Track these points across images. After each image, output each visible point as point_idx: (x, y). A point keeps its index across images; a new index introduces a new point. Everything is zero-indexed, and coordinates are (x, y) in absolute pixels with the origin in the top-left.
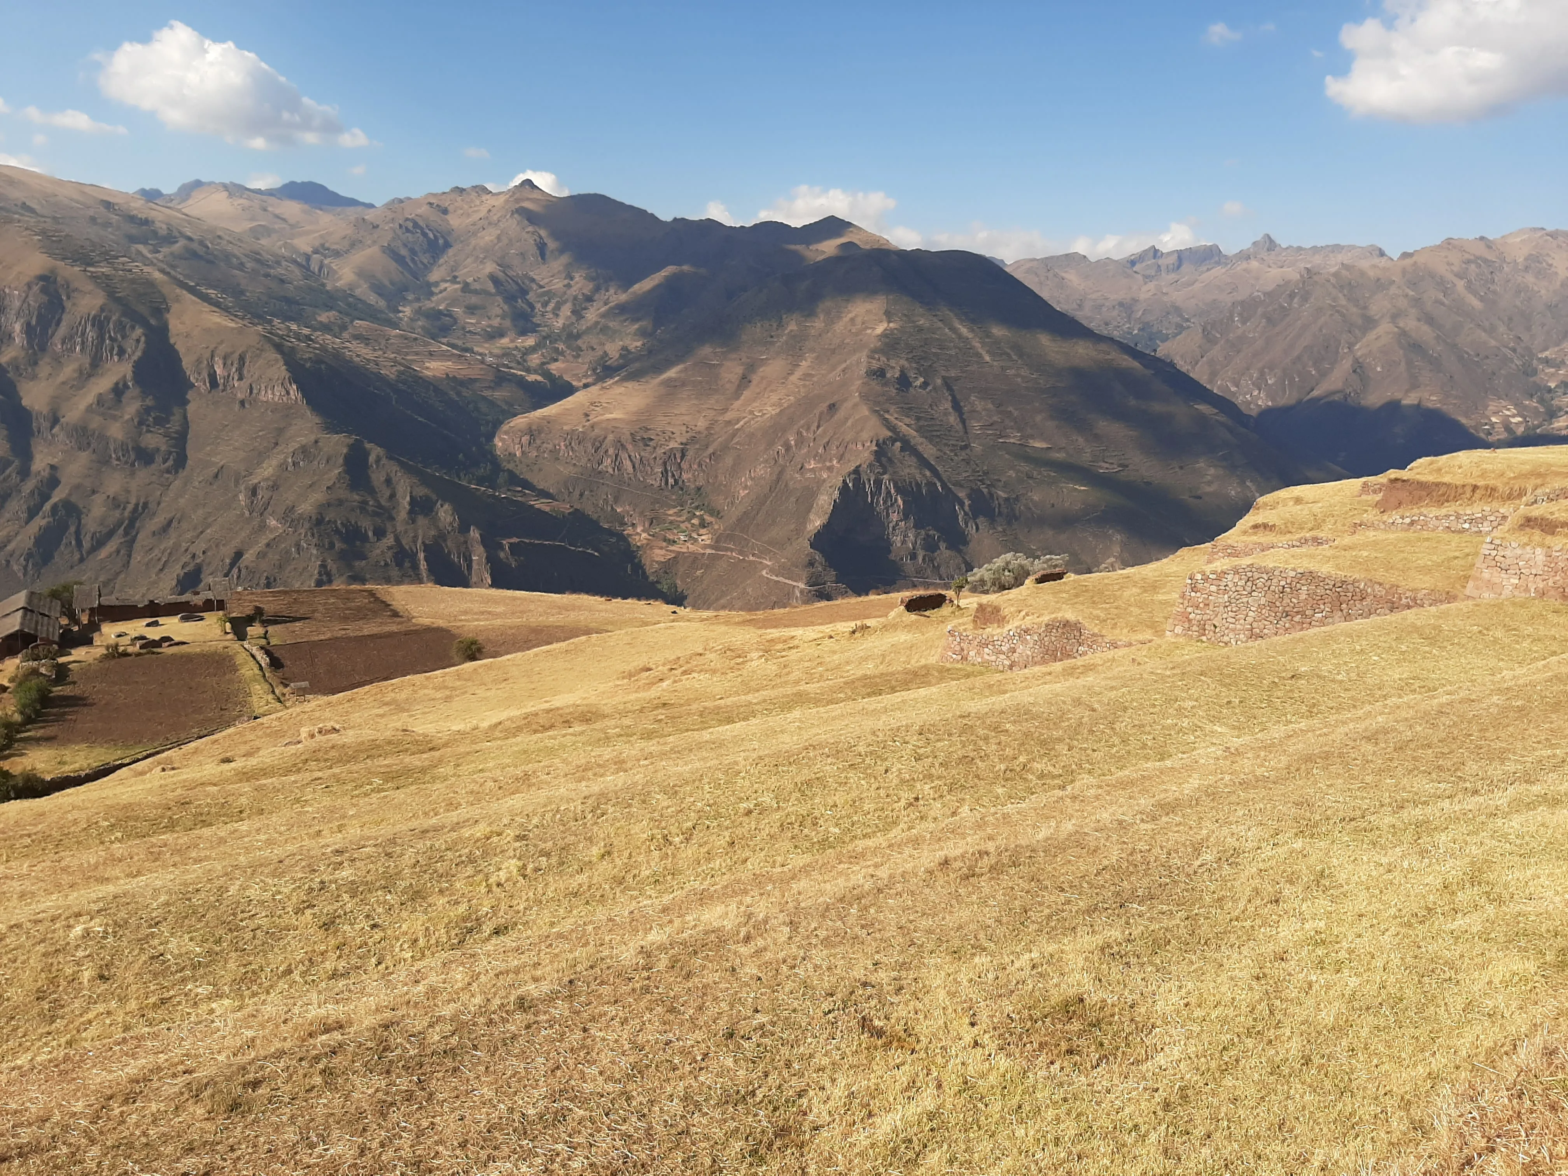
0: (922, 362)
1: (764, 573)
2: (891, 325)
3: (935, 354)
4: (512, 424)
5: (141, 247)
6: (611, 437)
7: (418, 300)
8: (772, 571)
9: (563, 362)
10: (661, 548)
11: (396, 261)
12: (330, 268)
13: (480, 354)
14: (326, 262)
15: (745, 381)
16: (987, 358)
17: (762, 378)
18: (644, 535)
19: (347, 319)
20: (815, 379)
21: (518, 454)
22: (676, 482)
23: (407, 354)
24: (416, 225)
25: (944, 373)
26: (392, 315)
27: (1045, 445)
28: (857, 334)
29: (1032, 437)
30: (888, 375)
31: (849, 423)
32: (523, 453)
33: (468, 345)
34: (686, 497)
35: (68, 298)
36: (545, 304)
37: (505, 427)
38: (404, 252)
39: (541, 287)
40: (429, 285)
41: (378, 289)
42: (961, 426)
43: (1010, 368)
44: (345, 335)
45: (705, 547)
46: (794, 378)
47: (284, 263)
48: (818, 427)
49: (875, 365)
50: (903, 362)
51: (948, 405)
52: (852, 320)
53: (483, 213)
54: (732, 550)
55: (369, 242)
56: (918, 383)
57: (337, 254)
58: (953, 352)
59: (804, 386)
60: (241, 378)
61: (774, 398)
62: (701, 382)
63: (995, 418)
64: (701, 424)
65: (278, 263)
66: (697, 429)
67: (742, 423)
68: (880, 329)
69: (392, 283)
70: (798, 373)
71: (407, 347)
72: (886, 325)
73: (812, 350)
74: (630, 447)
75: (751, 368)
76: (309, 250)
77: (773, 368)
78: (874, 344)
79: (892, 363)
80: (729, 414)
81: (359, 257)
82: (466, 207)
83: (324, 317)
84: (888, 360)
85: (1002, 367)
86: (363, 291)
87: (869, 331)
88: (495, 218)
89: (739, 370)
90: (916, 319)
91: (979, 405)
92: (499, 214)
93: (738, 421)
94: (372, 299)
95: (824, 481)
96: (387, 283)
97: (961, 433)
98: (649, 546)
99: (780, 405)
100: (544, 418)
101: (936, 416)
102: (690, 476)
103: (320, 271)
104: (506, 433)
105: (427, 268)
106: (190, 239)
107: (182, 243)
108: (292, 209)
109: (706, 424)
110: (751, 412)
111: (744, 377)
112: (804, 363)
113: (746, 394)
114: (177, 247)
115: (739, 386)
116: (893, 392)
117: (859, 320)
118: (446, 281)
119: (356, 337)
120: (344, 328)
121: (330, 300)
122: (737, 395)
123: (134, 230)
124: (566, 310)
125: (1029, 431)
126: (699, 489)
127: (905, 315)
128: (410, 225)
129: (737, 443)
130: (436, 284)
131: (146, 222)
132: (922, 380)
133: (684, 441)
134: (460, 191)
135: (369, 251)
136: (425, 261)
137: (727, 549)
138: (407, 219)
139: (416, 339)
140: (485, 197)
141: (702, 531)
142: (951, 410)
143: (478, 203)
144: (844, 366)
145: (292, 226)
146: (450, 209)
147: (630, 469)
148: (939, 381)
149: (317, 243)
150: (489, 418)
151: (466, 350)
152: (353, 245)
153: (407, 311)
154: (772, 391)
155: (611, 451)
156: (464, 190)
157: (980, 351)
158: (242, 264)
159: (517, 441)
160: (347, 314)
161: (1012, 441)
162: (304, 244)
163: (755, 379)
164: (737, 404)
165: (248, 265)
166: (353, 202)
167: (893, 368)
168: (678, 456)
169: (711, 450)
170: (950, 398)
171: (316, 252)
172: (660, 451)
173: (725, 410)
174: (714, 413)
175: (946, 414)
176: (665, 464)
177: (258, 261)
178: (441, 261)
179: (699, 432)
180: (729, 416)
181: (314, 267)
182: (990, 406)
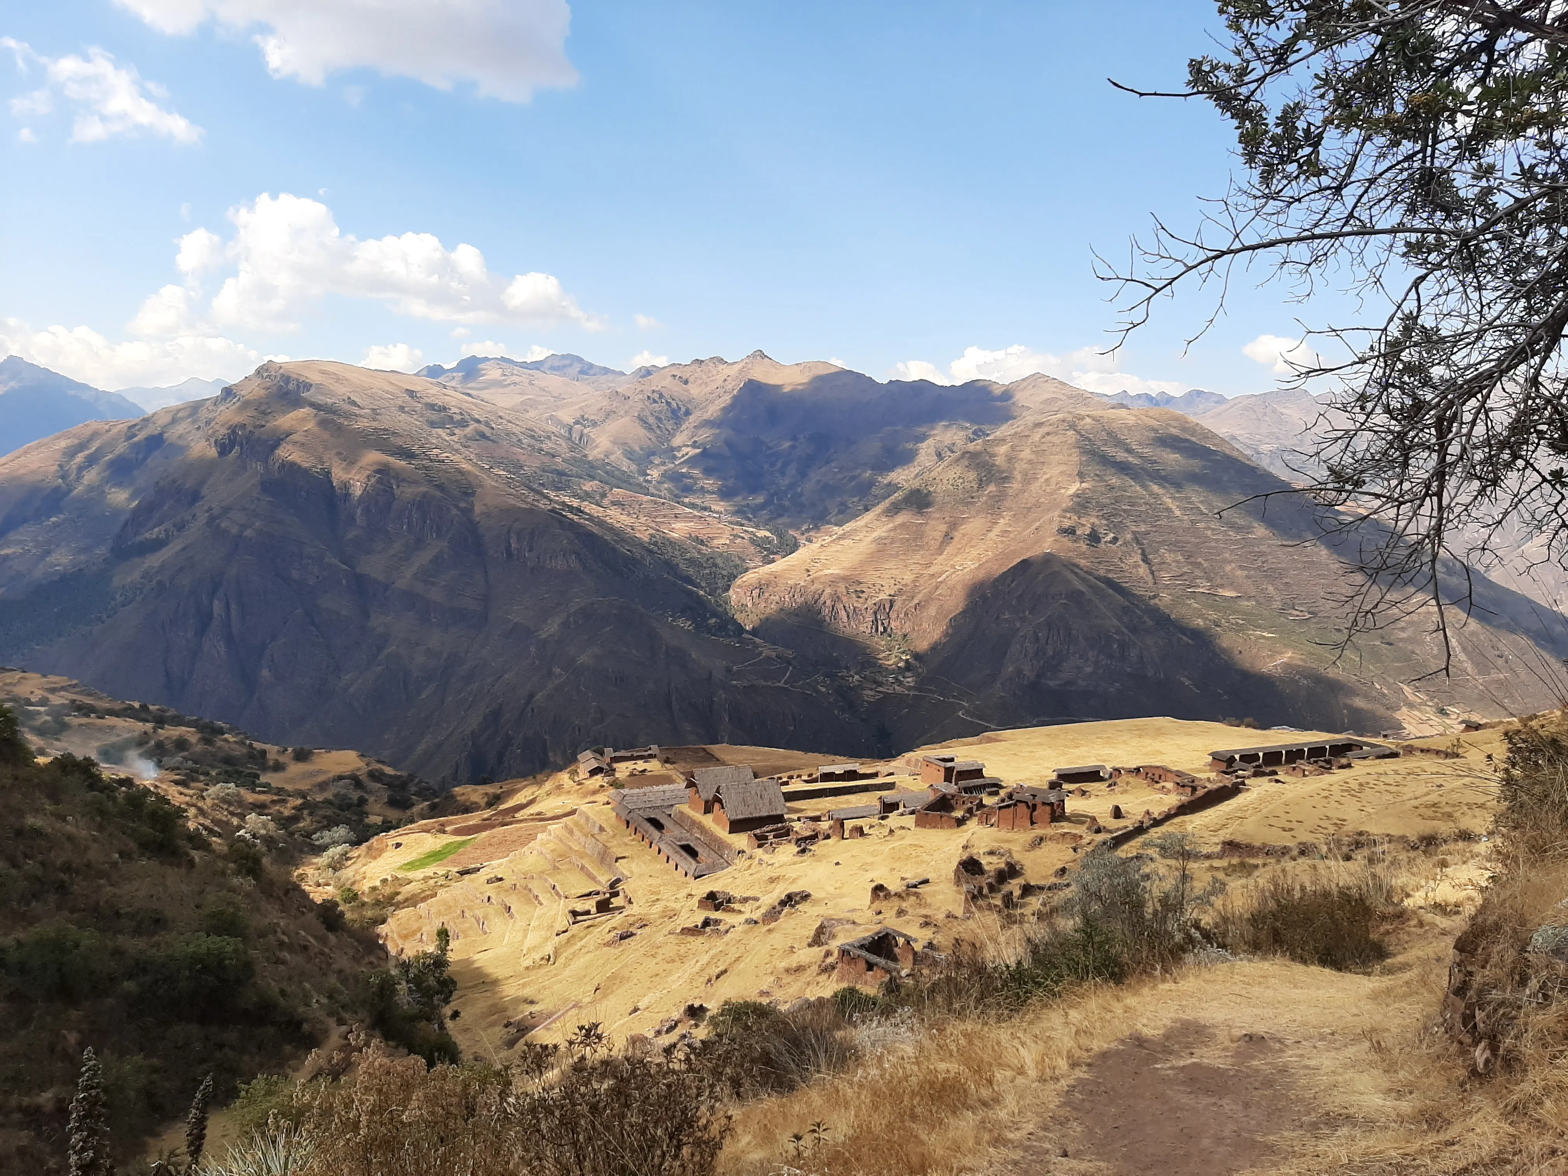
0: (1112, 519)
1: (960, 714)
2: (1084, 485)
3: (1125, 511)
4: (744, 579)
5: (440, 431)
6: (828, 591)
7: (664, 464)
8: (967, 712)
9: (789, 517)
10: (871, 689)
11: (645, 428)
12: (589, 436)
13: (717, 512)
14: (586, 431)
15: (948, 537)
16: (1178, 513)
17: (964, 535)
18: (857, 677)
19: (607, 488)
20: (1012, 536)
21: (750, 605)
22: (885, 629)
23: (656, 517)
24: (661, 396)
25: (1134, 528)
26: (641, 479)
27: (1234, 594)
28: (1051, 494)
29: (1222, 586)
30: (1078, 532)
31: (1041, 577)
32: (753, 604)
33: (706, 504)
34: (894, 643)
35: (398, 486)
36: (773, 465)
37: (739, 581)
38: (651, 420)
39: (770, 448)
40: (673, 449)
41: (630, 455)
42: (1150, 577)
43: (1200, 521)
44: (605, 502)
45: (910, 688)
46: (992, 535)
47: (553, 438)
48: (1012, 581)
49: (1067, 524)
50: (1093, 520)
51: (1138, 558)
52: (1047, 480)
53: (719, 383)
54: (933, 692)
55: (622, 412)
56: (1108, 538)
57: (594, 424)
58: (1143, 508)
59: (1002, 542)
60: (530, 550)
61: (974, 553)
62: (908, 540)
63: (1185, 569)
64: (908, 578)
65: (549, 438)
66: (904, 582)
67: (944, 576)
68: (1074, 488)
69: (641, 449)
70: (996, 530)
71: (657, 511)
72: (1078, 485)
73: (1010, 509)
74: (845, 599)
75: (953, 526)
76: (571, 421)
77: (974, 525)
78: (1067, 503)
79: (1083, 521)
80: (932, 567)
81: (614, 426)
82: (704, 377)
83: (589, 486)
84: (1079, 518)
85: (1192, 521)
86: (618, 458)
87: (1063, 491)
88: (730, 386)
89: (943, 528)
90: (1107, 478)
91: (1169, 557)
92: (734, 383)
93: (941, 574)
94: (626, 466)
95: (1018, 629)
96: (637, 449)
97: (1151, 584)
98: (861, 687)
99: (979, 559)
100: (771, 573)
101: (1126, 568)
102: (898, 623)
103: (580, 439)
104: (740, 586)
105: (671, 434)
106: (478, 421)
107: (473, 426)
108: (554, 382)
109: (912, 577)
110: (953, 567)
111: (947, 535)
112: (1002, 521)
113: (949, 550)
114: (469, 430)
115: (942, 542)
116: (1084, 547)
117: (1053, 481)
118: (688, 446)
119: (614, 503)
120: (604, 495)
121: (591, 470)
122: (940, 551)
123: (435, 416)
124: (792, 470)
125: (1219, 581)
126: (905, 636)
127: (1098, 475)
128: (656, 396)
129: (939, 595)
130: (679, 449)
131: (444, 409)
132: (1112, 535)
133: (892, 593)
134: (700, 362)
135: (622, 421)
136: (670, 428)
137: (930, 691)
138: (654, 391)
139: (663, 504)
140: (721, 367)
141: (908, 674)
142: (1141, 563)
143: (715, 373)
144: (1038, 524)
145: (557, 398)
146: (691, 380)
147: (845, 619)
148: (1129, 536)
149: (578, 415)
150: (724, 573)
151: (705, 509)
152: (608, 415)
153: (655, 474)
154: (972, 547)
155: (829, 603)
156: (702, 361)
157: (1171, 505)
158: (520, 440)
159: (749, 593)
160: (607, 483)
161: (1201, 590)
162: (567, 416)
163: (957, 535)
164: (940, 559)
165: (525, 441)
166: (606, 371)
167: (1083, 525)
168: (887, 606)
169: (916, 601)
170: (1139, 551)
171: (577, 423)
172: (870, 602)
173: (928, 565)
174: (920, 567)
175: (1136, 566)
176: (875, 613)
177: (532, 437)
178: (684, 427)
179: (906, 585)
180: (932, 570)
181: (576, 436)
182: (1180, 558)
